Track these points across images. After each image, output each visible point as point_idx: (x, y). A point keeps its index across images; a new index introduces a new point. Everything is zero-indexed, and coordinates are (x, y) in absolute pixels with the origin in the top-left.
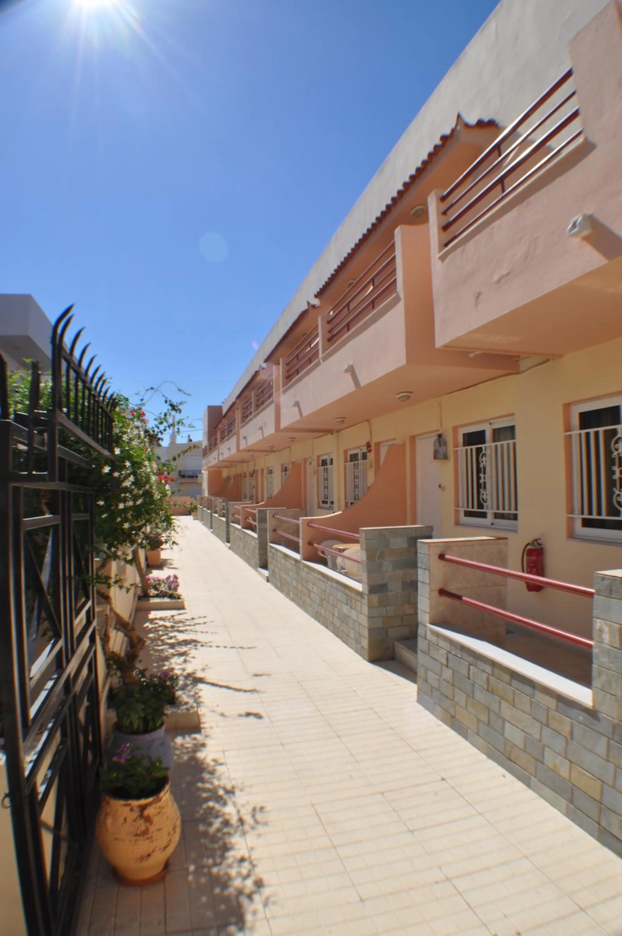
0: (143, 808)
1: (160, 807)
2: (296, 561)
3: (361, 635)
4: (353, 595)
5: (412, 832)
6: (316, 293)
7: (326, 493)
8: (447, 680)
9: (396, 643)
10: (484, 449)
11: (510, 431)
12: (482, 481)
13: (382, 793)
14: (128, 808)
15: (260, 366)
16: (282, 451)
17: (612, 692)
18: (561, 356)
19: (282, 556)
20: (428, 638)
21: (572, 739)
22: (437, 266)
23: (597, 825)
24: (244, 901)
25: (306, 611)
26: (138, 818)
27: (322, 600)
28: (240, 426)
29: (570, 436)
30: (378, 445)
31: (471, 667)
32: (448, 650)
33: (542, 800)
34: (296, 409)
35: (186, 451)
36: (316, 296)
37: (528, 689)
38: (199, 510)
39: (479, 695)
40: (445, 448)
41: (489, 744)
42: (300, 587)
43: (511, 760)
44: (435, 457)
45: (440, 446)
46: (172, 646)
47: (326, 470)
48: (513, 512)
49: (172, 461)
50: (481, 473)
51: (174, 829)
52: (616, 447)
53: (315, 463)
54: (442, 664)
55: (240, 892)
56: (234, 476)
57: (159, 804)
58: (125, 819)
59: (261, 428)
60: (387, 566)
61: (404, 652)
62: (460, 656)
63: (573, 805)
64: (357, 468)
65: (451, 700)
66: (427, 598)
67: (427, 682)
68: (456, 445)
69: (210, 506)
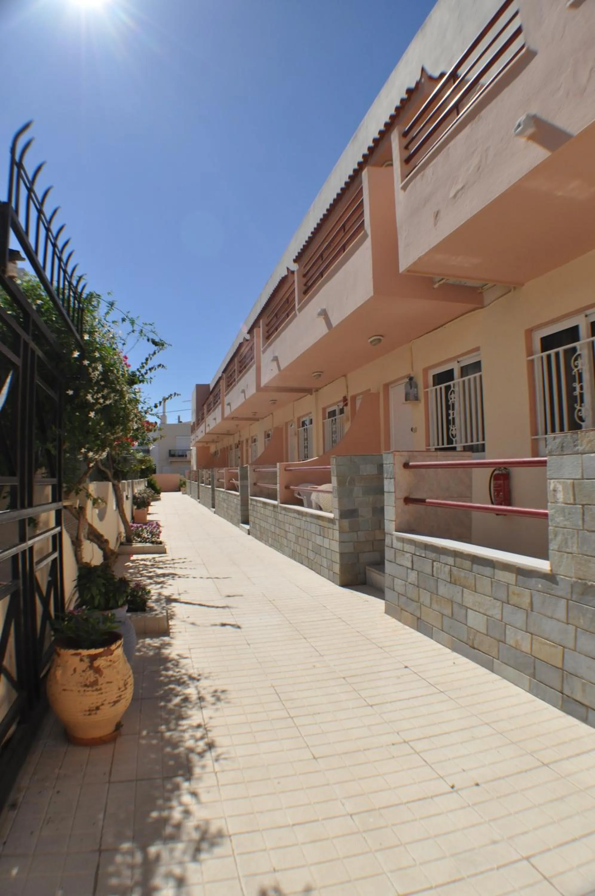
0: (93, 658)
1: (111, 661)
2: (274, 506)
3: (333, 561)
4: (326, 524)
5: (371, 706)
6: (295, 258)
7: (306, 452)
8: (412, 583)
9: (367, 567)
10: (452, 386)
11: (477, 366)
12: (451, 418)
13: (344, 678)
14: (78, 658)
15: (244, 338)
16: (265, 419)
17: (568, 550)
18: (523, 285)
19: (261, 505)
20: (394, 546)
21: (532, 611)
22: (400, 196)
23: (561, 694)
24: (194, 758)
25: (283, 553)
26: (88, 669)
27: (297, 537)
28: (225, 394)
29: (532, 361)
30: (354, 398)
31: (435, 563)
32: (413, 553)
33: (505, 681)
34: (275, 363)
35: (167, 399)
36: (295, 261)
37: (488, 571)
38: (188, 484)
39: (444, 590)
40: (416, 389)
41: (454, 637)
42: (278, 531)
43: (474, 648)
44: (406, 400)
45: (411, 388)
46: (150, 578)
47: (306, 430)
48: (481, 442)
49: (153, 408)
50: (450, 409)
51: (125, 685)
52: (576, 364)
53: (295, 426)
54: (408, 568)
55: (191, 750)
56: (221, 450)
57: (110, 657)
58: (75, 670)
59: (243, 391)
60: (358, 490)
61: (374, 575)
62: (423, 555)
63: (535, 679)
64: (335, 424)
65: (417, 602)
66: (393, 507)
67: (394, 591)
68: (426, 386)
69: (198, 478)
